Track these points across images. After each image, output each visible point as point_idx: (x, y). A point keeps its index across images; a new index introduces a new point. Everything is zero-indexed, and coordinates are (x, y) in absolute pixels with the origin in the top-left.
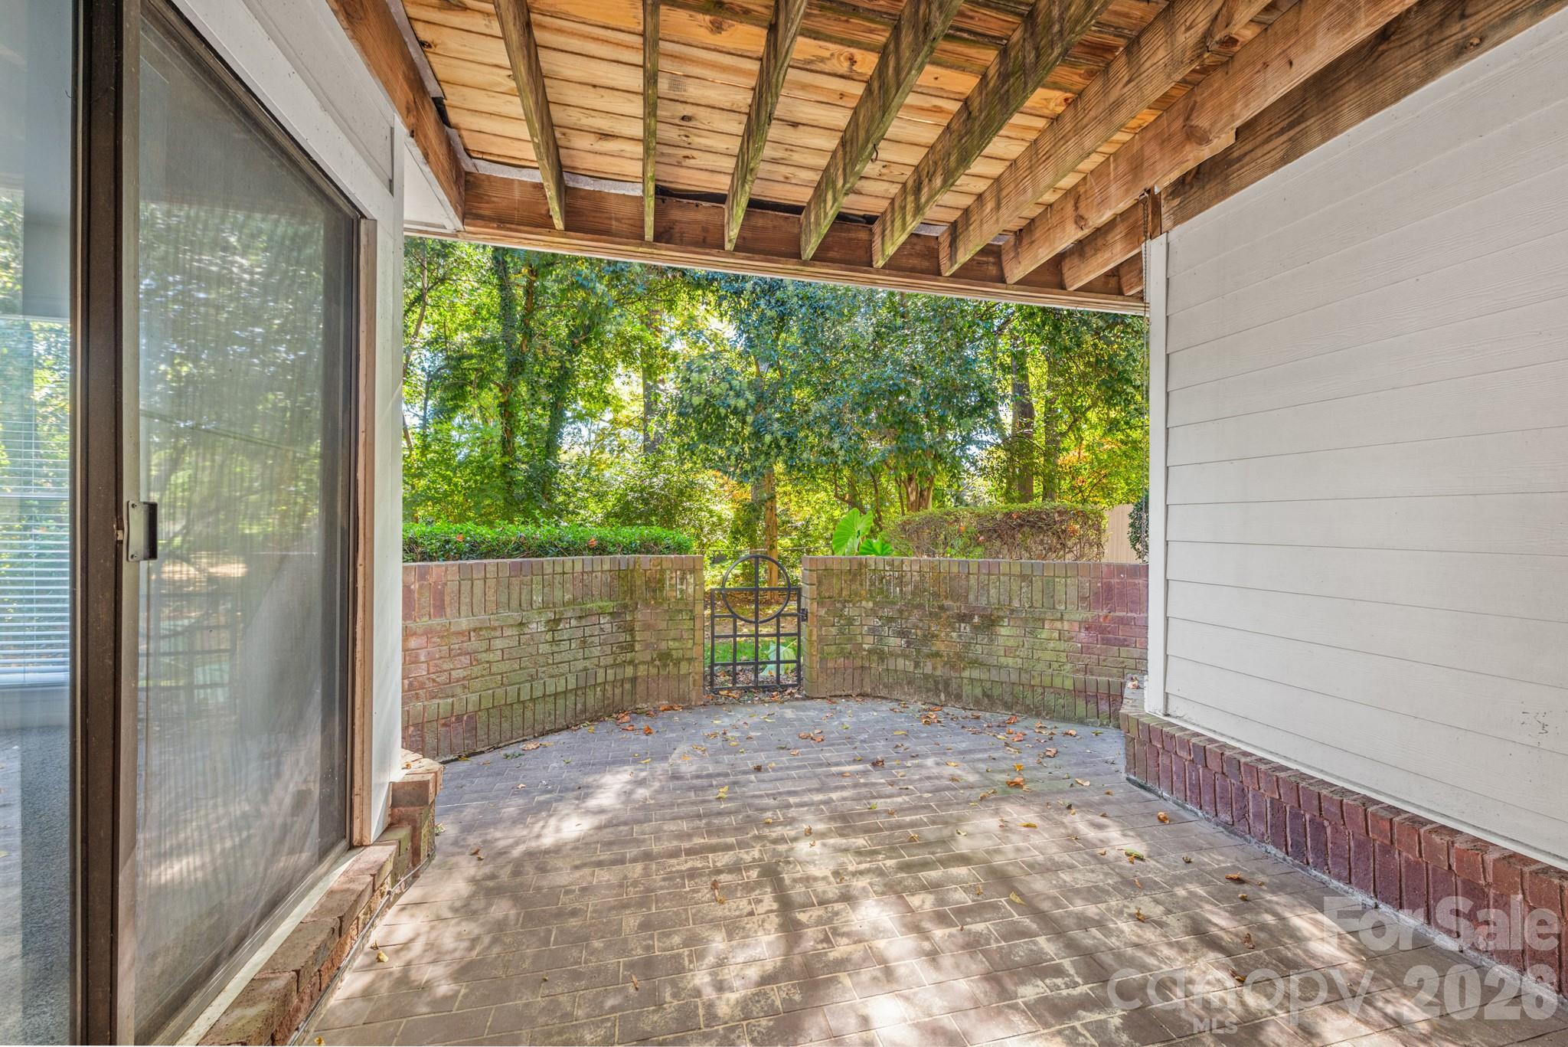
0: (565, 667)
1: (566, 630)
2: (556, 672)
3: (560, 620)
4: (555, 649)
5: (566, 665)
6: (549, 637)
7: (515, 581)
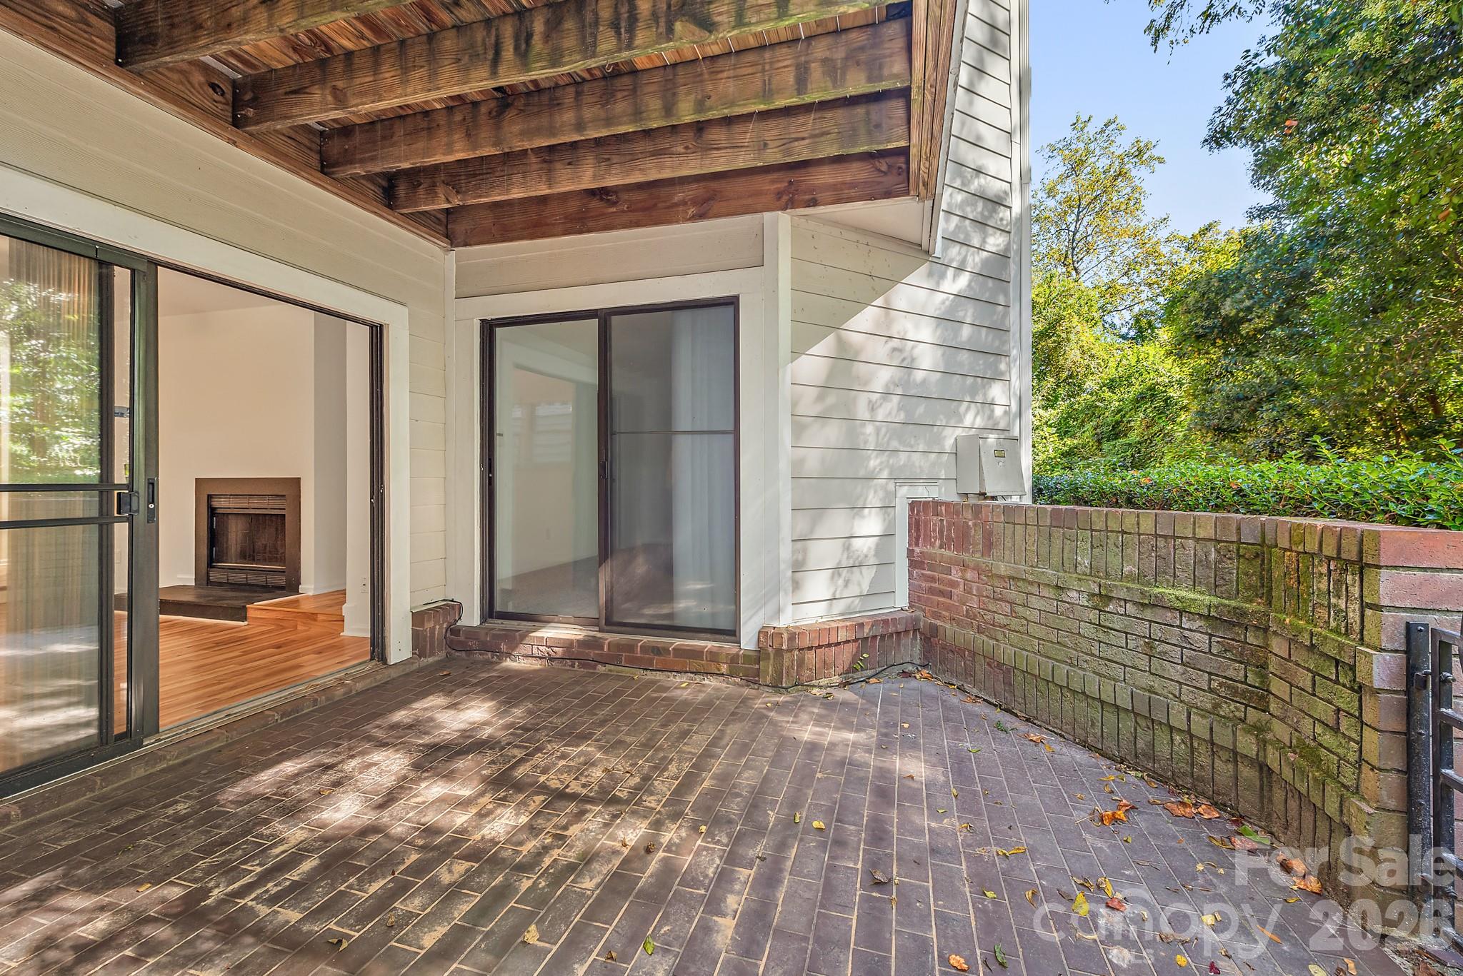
0: (1118, 671)
1: (1116, 616)
2: (1103, 670)
3: (1110, 599)
4: (1102, 636)
5: (1120, 669)
6: (1093, 615)
7: (1057, 533)
